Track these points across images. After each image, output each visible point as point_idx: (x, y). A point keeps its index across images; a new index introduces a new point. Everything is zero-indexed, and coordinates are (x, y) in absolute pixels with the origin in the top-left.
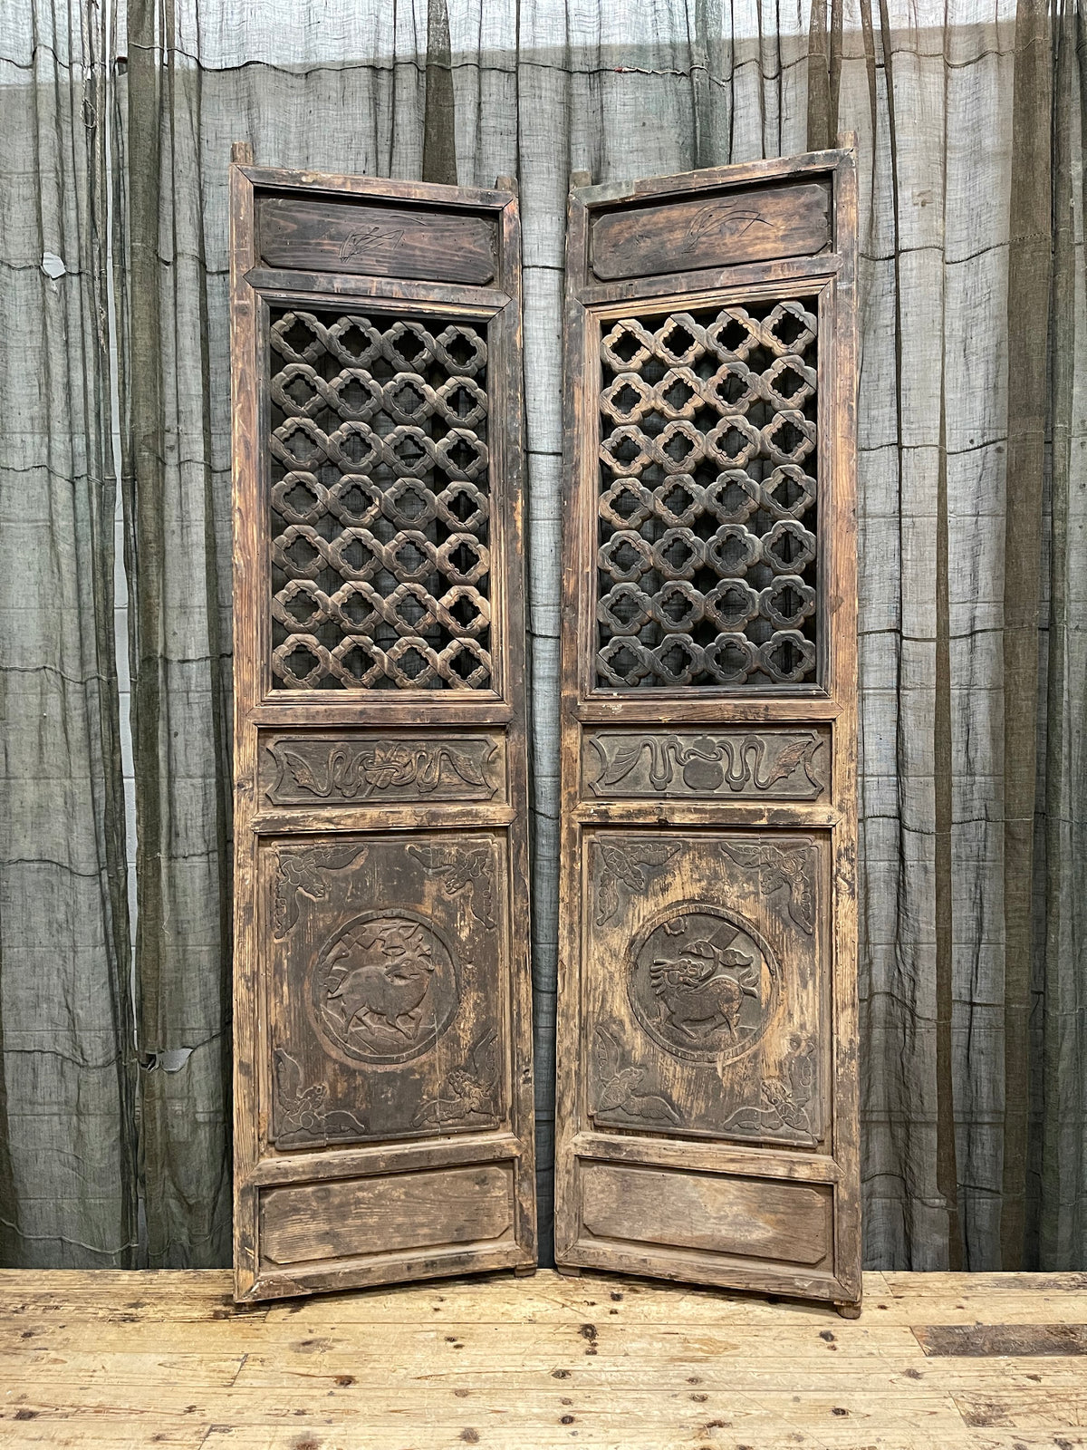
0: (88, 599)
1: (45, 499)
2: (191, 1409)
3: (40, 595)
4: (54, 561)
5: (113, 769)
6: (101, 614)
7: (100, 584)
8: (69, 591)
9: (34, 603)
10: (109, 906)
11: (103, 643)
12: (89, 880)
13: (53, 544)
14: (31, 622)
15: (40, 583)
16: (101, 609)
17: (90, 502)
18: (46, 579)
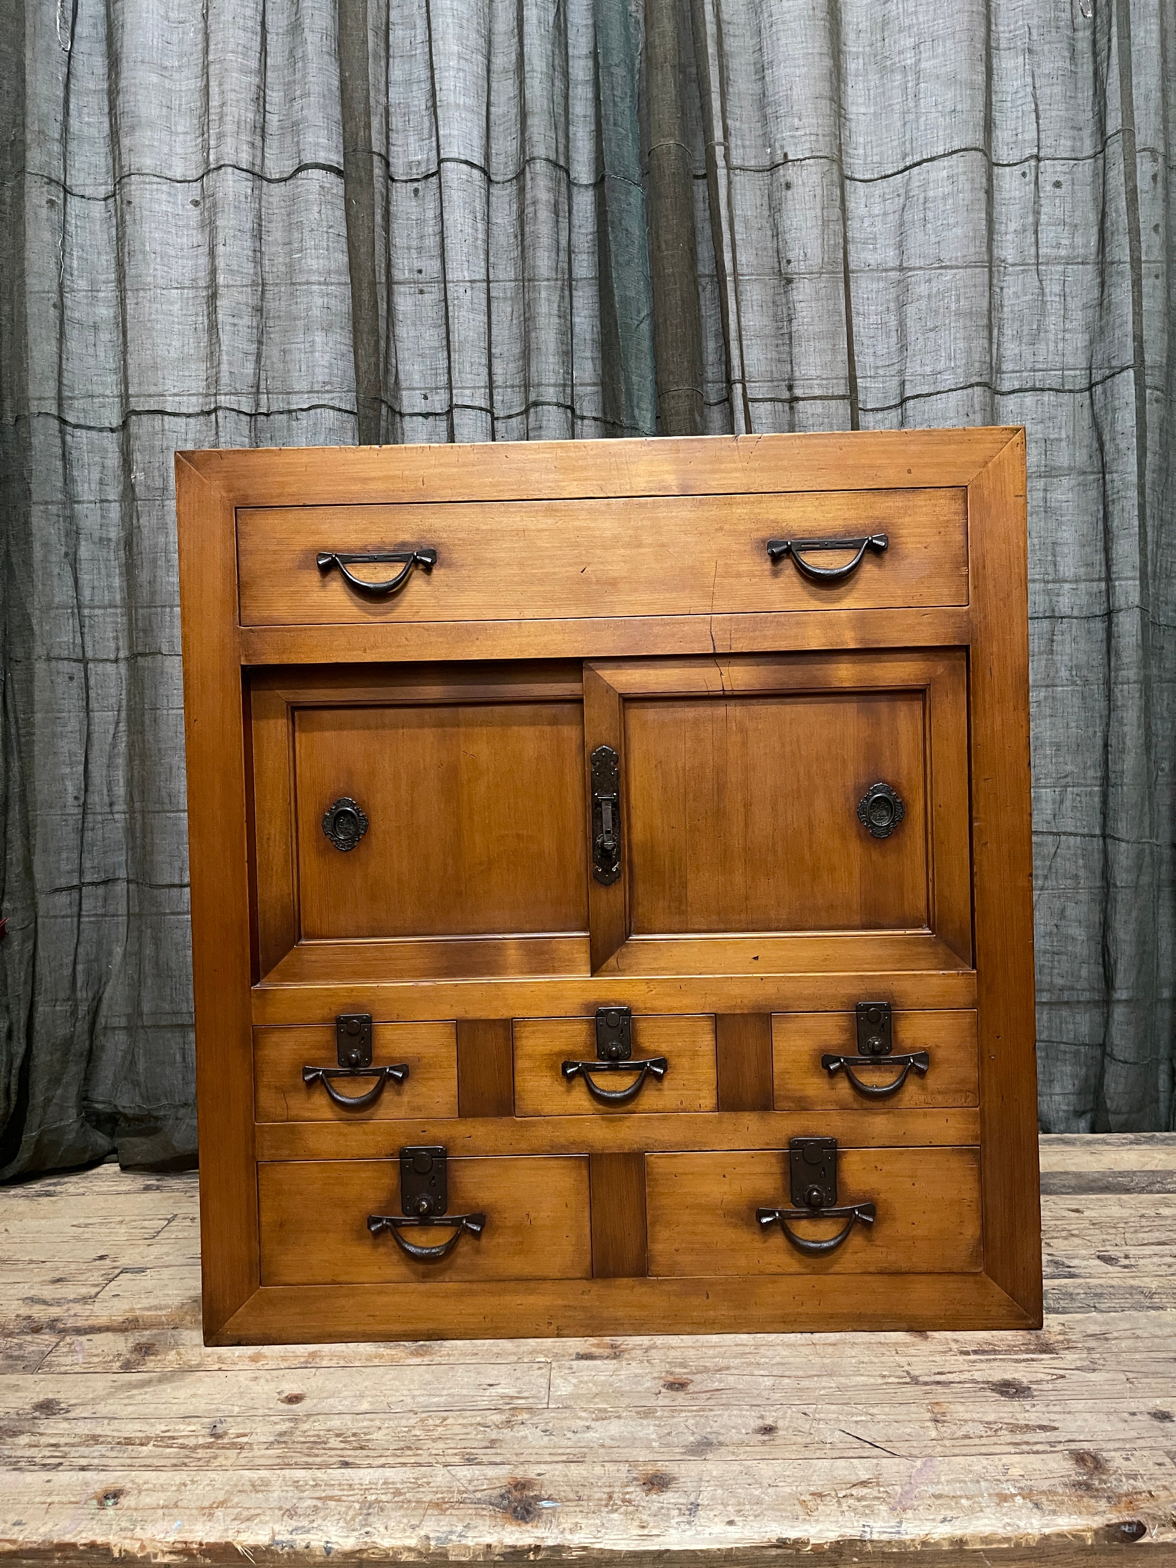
2: (102, 1258)
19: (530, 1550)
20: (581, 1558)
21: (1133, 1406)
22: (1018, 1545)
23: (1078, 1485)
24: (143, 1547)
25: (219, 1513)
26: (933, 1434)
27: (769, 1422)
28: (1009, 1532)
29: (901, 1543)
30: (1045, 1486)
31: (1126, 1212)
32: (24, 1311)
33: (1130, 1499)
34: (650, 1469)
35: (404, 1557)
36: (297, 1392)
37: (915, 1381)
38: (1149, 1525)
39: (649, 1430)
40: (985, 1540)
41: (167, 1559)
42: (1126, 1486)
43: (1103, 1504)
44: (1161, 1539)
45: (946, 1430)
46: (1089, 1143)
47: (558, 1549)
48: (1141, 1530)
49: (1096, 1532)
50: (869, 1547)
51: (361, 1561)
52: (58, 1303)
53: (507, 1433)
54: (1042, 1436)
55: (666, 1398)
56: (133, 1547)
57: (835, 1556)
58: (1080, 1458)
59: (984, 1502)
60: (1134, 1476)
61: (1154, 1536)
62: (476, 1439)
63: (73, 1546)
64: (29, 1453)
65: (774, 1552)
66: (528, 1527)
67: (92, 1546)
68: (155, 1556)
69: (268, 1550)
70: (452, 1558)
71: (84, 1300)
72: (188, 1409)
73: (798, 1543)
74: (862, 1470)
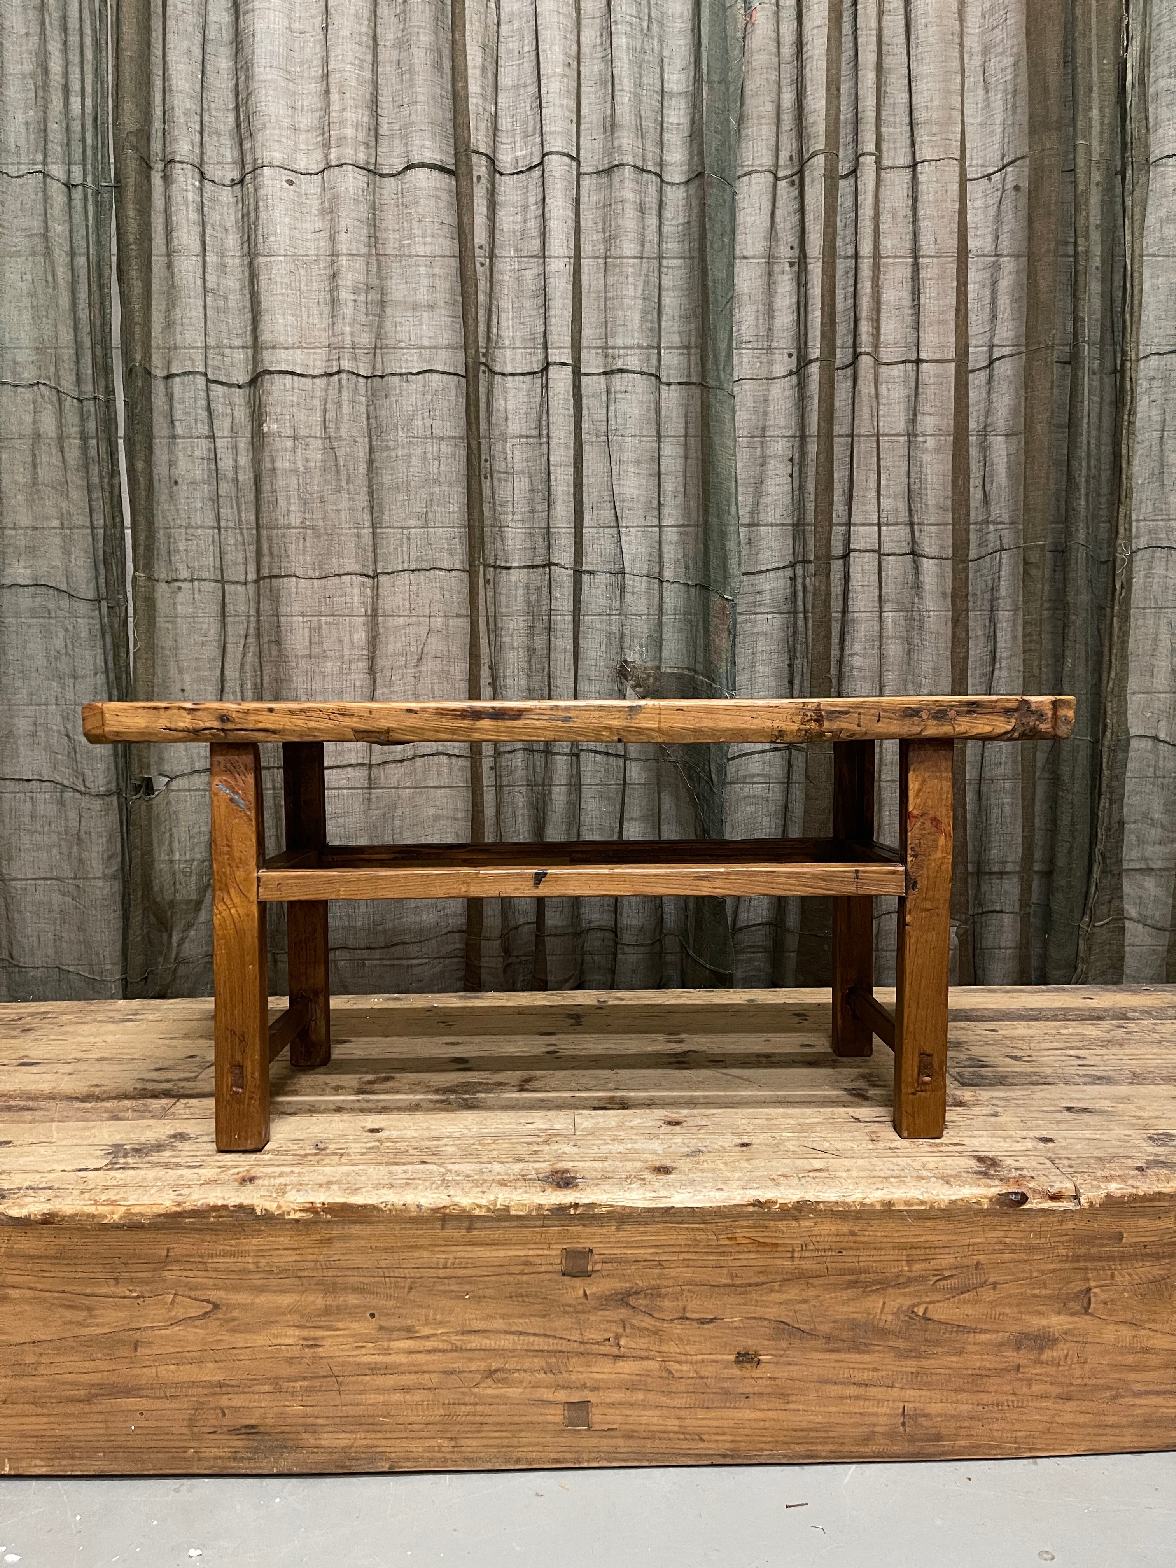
0: (84, 315)
1: (39, 207)
3: (33, 307)
4: (49, 269)
5: (111, 493)
6: (98, 329)
7: (97, 296)
8: (65, 301)
9: (27, 316)
10: (108, 638)
11: (100, 360)
12: (89, 605)
13: (48, 253)
14: (23, 335)
15: (32, 295)
16: (98, 323)
17: (86, 212)
18: (39, 290)
19: (571, 1206)
20: (609, 1212)
21: (1025, 1133)
22: (932, 1207)
23: (979, 1173)
24: (279, 1207)
25: (335, 1187)
26: (871, 1146)
27: (746, 1141)
28: (925, 1197)
29: (845, 1203)
30: (953, 1173)
31: (1030, 1032)
32: (139, 1086)
33: (1018, 1181)
34: (658, 1164)
35: (477, 1212)
36: (376, 1126)
37: (858, 1120)
38: (1030, 1195)
39: (655, 1145)
40: (907, 1203)
41: (297, 1216)
42: (1015, 1174)
43: (997, 1182)
44: (1040, 1206)
45: (881, 1145)
46: (1008, 992)
47: (592, 1205)
48: (1024, 1199)
49: (991, 1200)
50: (822, 1206)
51: (445, 1215)
52: (168, 1081)
53: (546, 1148)
54: (952, 1148)
55: (666, 1129)
56: (272, 1206)
57: (796, 1213)
58: (980, 1159)
59: (909, 1179)
60: (1021, 1169)
61: (1033, 1204)
62: (522, 1150)
63: (225, 1207)
64: (173, 1160)
65: (751, 1209)
66: (568, 1192)
67: (241, 1207)
68: (289, 1213)
69: (374, 1207)
70: (512, 1213)
71: (187, 1080)
72: (293, 1137)
73: (770, 1203)
74: (817, 1164)
